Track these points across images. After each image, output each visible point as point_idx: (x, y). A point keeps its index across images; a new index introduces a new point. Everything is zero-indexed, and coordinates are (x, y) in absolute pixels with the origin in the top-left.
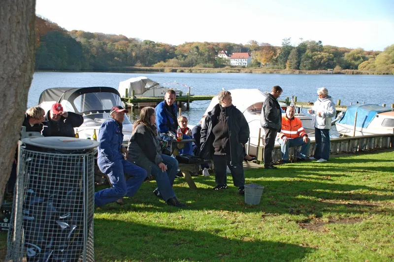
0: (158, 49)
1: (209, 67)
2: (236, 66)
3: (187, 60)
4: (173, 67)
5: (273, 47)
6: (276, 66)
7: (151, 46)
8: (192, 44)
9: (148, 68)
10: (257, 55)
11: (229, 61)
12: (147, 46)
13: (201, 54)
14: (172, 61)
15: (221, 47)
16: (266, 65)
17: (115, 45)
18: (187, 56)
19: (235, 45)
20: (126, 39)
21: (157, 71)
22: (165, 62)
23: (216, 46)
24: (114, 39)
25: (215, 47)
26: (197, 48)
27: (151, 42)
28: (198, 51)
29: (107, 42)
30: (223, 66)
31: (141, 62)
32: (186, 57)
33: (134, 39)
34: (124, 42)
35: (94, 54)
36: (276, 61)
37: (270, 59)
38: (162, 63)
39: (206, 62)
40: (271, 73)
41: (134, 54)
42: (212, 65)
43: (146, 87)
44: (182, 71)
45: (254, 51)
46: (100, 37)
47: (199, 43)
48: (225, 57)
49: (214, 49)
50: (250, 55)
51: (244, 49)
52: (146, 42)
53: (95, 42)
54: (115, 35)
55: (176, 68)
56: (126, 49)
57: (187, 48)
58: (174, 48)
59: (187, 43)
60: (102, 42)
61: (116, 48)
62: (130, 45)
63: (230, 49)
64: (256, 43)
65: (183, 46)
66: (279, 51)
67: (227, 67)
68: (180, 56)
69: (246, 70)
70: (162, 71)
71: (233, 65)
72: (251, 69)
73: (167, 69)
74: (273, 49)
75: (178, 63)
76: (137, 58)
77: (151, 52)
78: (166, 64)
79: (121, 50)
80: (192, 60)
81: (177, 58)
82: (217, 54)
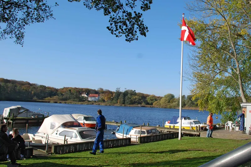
0: (47, 90)
1: (76, 101)
2: (91, 101)
3: (64, 97)
4: (55, 100)
5: (111, 92)
6: (112, 102)
7: (44, 88)
8: (68, 88)
9: (41, 100)
10: (103, 96)
11: (87, 98)
12: (41, 88)
13: (72, 94)
14: (55, 97)
15: (84, 90)
16: (108, 101)
17: (22, 87)
18: (64, 95)
19: (91, 90)
20: (29, 84)
21: (46, 102)
22: (51, 97)
23: (81, 90)
24: (22, 84)
25: (80, 90)
26: (70, 90)
27: (44, 86)
28: (70, 93)
29: (17, 85)
30: (84, 101)
31: (37, 97)
32: (63, 95)
33: (34, 84)
34: (27, 85)
35: (8, 92)
36: (113, 99)
37: (109, 98)
38: (49, 98)
39: (74, 98)
40: (110, 105)
41: (33, 92)
42: (78, 100)
43: (20, 111)
44: (60, 103)
45: (101, 94)
46: (13, 82)
47: (71, 88)
48: (86, 96)
49: (79, 92)
50: (99, 96)
51: (96, 92)
52: (41, 86)
53: (10, 85)
54: (23, 82)
55: (57, 101)
56: (29, 89)
57: (64, 90)
58: (57, 90)
59: (65, 88)
60: (14, 85)
61: (22, 88)
62: (31, 87)
63: (88, 92)
64: (102, 89)
65: (63, 89)
66: (114, 94)
67: (86, 101)
68: (60, 94)
69: (97, 103)
70: (49, 102)
71: (90, 100)
72: (99, 103)
73: (52, 101)
74: (111, 93)
75: (59, 98)
76: (35, 94)
77: (43, 92)
78: (51, 99)
79: (25, 90)
80: (67, 97)
81: (58, 96)
82: (81, 94)
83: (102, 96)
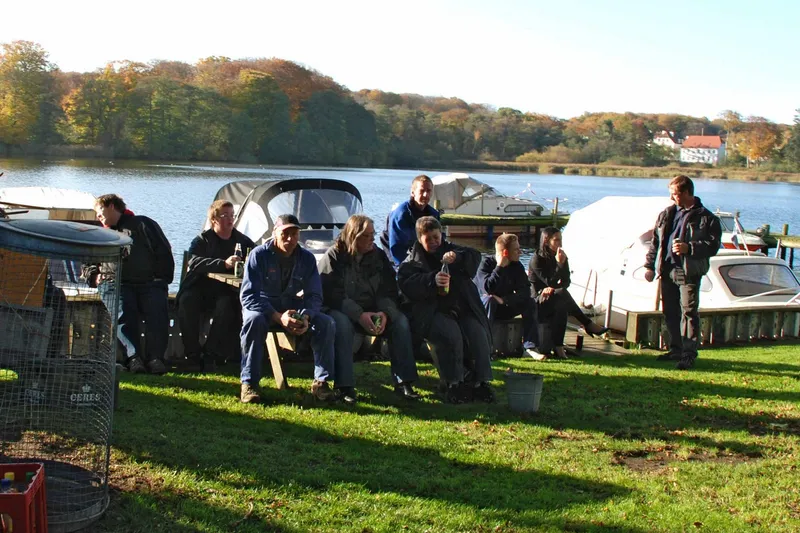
0: (526, 126)
1: (633, 164)
2: (692, 164)
3: (588, 149)
4: (555, 161)
5: (775, 126)
6: (780, 166)
7: (514, 119)
8: (600, 115)
9: (505, 164)
10: (740, 142)
11: (677, 152)
12: (505, 120)
13: (617, 137)
14: (554, 151)
15: (660, 122)
16: (759, 162)
17: (440, 117)
18: (587, 141)
19: (691, 120)
20: (463, 105)
21: (523, 170)
22: (540, 151)
23: (652, 121)
24: (440, 106)
25: (646, 123)
26: (609, 124)
27: (513, 111)
28: (610, 132)
29: (425, 112)
30: (666, 163)
31: (490, 152)
32: (584, 142)
33: (480, 107)
34: (458, 111)
35: (398, 135)
36: (782, 154)
37: (768, 152)
38: (534, 154)
39: (627, 154)
40: (769, 180)
41: (477, 135)
42: (640, 160)
43: (464, 195)
44: (575, 172)
45: (733, 134)
46: (412, 101)
47: (613, 114)
48: (669, 143)
49: (645, 128)
50: (723, 142)
51: (710, 129)
52: (504, 112)
53: (401, 111)
54: (443, 98)
55: (562, 165)
56: (462, 125)
57: (588, 123)
58: (561, 124)
59: (589, 115)
60: (415, 111)
61: (442, 122)
62: (471, 116)
63: (680, 127)
64: (736, 116)
65: (582, 120)
66: (786, 135)
67: (672, 165)
68: (573, 141)
69: (715, 172)
70: (534, 170)
71: (686, 160)
72: (725, 170)
73: (543, 167)
74: (776, 130)
75: (568, 155)
76: (485, 142)
77: (512, 132)
78: (543, 155)
79: (451, 126)
80: (597, 149)
81: (566, 145)
82: (651, 137)
83: (735, 144)
